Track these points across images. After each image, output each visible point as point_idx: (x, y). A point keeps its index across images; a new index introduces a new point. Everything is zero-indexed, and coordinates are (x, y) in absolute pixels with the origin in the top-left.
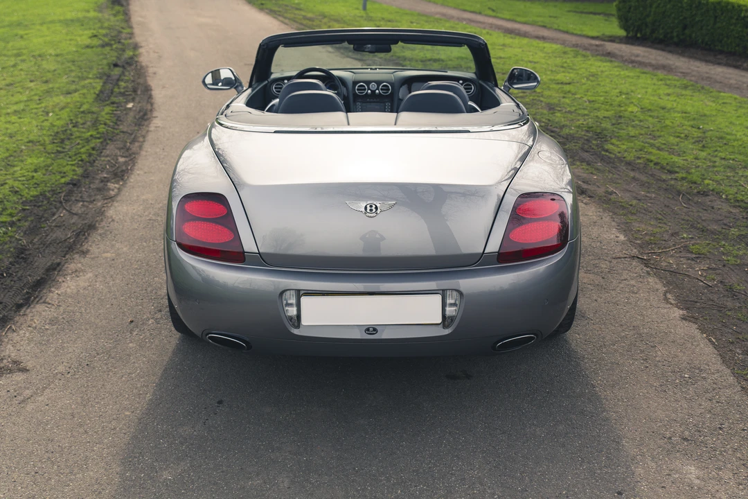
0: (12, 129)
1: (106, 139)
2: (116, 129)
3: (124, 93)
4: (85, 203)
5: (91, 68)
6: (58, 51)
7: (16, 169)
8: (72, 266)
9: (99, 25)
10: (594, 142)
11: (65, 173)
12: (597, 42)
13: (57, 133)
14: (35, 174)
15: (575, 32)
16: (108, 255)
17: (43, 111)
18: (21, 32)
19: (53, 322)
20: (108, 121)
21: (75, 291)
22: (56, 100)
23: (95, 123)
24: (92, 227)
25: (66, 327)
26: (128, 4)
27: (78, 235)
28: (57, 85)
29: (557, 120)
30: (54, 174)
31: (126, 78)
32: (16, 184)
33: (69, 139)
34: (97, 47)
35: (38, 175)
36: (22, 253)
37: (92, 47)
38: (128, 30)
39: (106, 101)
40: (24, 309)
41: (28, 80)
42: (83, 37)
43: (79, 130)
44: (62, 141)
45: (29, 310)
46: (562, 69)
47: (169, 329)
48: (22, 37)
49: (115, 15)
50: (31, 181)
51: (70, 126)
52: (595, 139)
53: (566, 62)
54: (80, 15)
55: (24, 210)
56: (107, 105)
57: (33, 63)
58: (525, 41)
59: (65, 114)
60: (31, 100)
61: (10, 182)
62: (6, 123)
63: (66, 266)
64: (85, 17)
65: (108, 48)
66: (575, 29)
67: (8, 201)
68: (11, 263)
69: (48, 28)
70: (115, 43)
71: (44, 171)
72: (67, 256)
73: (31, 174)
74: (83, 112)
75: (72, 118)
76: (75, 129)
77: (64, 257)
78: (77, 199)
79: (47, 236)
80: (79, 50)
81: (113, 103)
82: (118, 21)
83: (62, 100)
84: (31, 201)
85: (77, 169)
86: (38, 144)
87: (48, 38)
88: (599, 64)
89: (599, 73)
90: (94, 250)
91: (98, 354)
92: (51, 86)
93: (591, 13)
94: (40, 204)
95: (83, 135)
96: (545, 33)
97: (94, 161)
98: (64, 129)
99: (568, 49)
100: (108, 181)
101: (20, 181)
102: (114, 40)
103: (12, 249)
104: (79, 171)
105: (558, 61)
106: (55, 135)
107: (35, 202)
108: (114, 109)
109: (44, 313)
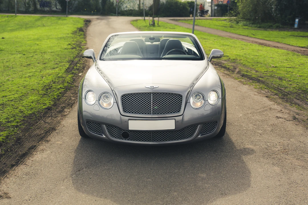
0: (26, 83)
1: (67, 89)
2: (72, 85)
3: (79, 69)
4: (53, 118)
5: (66, 58)
6: (53, 51)
7: (24, 101)
8: (41, 147)
9: (72, 40)
10: (302, 95)
11: (45, 104)
12: (304, 49)
13: (45, 86)
14: (31, 104)
15: (293, 45)
16: (59, 142)
17: (41, 76)
18: (37, 43)
19: (27, 174)
20: (69, 81)
21: (40, 159)
22: (47, 71)
23: (63, 82)
24: (54, 129)
25: (33, 177)
26: (86, 31)
27: (47, 132)
28: (49, 65)
29: (283, 84)
30: (41, 104)
31: (80, 62)
32: (23, 108)
33: (50, 88)
34: (69, 49)
35: (33, 105)
36: (19, 140)
37: (68, 49)
38: (85, 42)
39: (70, 72)
40: (15, 167)
41: (37, 63)
42: (65, 45)
43: (55, 85)
44: (47, 89)
45: (17, 168)
46: (287, 61)
47: (82, 180)
48: (38, 45)
49: (79, 36)
50: (29, 107)
51: (52, 83)
52: (303, 94)
53: (288, 58)
54: (64, 36)
55: (24, 120)
56: (70, 74)
57: (40, 55)
58: (269, 48)
59: (50, 78)
60: (37, 71)
61: (20, 107)
62: (24, 81)
63: (38, 147)
64: (66, 36)
65: (74, 50)
66: (293, 44)
67: (17, 116)
68: (13, 145)
69: (50, 41)
70: (78, 47)
71: (36, 103)
72: (40, 142)
73: (30, 104)
74: (59, 77)
75: (53, 79)
76: (54, 84)
77: (38, 143)
78: (49, 116)
79: (32, 132)
80: (62, 50)
81: (73, 73)
82: (81, 38)
83: (51, 71)
84: (28, 116)
85: (51, 102)
86: (36, 90)
87: (49, 45)
88: (305, 59)
89: (305, 63)
90: (53, 140)
91: (45, 191)
92: (46, 65)
93: (301, 36)
94: (32, 117)
95: (57, 87)
96: (279, 45)
97: (60, 99)
98: (49, 84)
99: (290, 52)
100: (65, 108)
101: (25, 107)
102: (77, 46)
103: (15, 138)
104: (52, 103)
105: (285, 57)
106: (44, 87)
107: (30, 116)
108: (73, 76)
109: (23, 170)
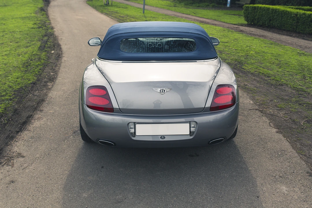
0: (5, 62)
1: (45, 65)
2: (48, 61)
3: (50, 47)
4: (39, 91)
5: (35, 37)
6: (21, 30)
7: (9, 78)
8: (36, 116)
9: (36, 19)
10: (238, 65)
11: (30, 79)
12: (237, 26)
13: (24, 63)
14: (17, 80)
15: (227, 22)
16: (51, 111)
17: (17, 54)
18: (4, 22)
19: (32, 138)
20: (45, 58)
21: (39, 126)
22: (22, 50)
23: (40, 59)
24: (43, 100)
25: (38, 140)
26: (47, 11)
27: (38, 104)
28: (22, 44)
29: (223, 57)
30: (25, 79)
31: (50, 41)
32: (10, 84)
33: (29, 66)
34: (36, 28)
35: (19, 80)
36: (16, 111)
37: (35, 28)
38: (48, 21)
39: (43, 50)
40: (20, 133)
41: (10, 42)
42: (30, 24)
43: (33, 62)
44: (27, 66)
45: (22, 133)
46: (224, 37)
47: (79, 140)
48: (4, 24)
49: (42, 15)
50: (16, 82)
51: (29, 60)
52: (239, 64)
53: (225, 34)
54: (28, 15)
55: (15, 94)
56: (43, 52)
57: (11, 35)
58: (208, 26)
59: (26, 56)
60: (12, 50)
61: (8, 83)
62: (2, 59)
63: (34, 116)
64: (30, 16)
65: (41, 29)
66: (227, 21)
67: (8, 91)
68: (12, 115)
69: (15, 21)
70: (44, 27)
71: (21, 79)
72: (35, 112)
73: (16, 80)
74: (34, 55)
75: (30, 57)
76: (31, 62)
77: (33, 112)
78: (36, 89)
79: (25, 104)
80: (29, 29)
81: (46, 51)
82: (44, 17)
83: (25, 50)
84: (17, 90)
85: (34, 77)
86: (17, 67)
87: (16, 25)
88: (238, 35)
89: (238, 39)
90: (45, 109)
91: (52, 150)
92: (19, 44)
93: (233, 15)
94: (21, 91)
95: (35, 64)
96: (216, 23)
97: (41, 74)
98: (27, 61)
99: (225, 29)
100: (47, 82)
101: (12, 82)
102: (43, 25)
103: (12, 110)
104: (36, 78)
105: (222, 34)
106: (24, 64)
107: (19, 90)
108: (47, 53)
109: (28, 134)
